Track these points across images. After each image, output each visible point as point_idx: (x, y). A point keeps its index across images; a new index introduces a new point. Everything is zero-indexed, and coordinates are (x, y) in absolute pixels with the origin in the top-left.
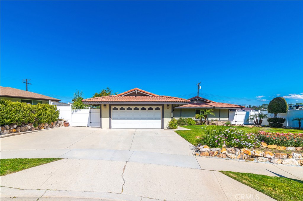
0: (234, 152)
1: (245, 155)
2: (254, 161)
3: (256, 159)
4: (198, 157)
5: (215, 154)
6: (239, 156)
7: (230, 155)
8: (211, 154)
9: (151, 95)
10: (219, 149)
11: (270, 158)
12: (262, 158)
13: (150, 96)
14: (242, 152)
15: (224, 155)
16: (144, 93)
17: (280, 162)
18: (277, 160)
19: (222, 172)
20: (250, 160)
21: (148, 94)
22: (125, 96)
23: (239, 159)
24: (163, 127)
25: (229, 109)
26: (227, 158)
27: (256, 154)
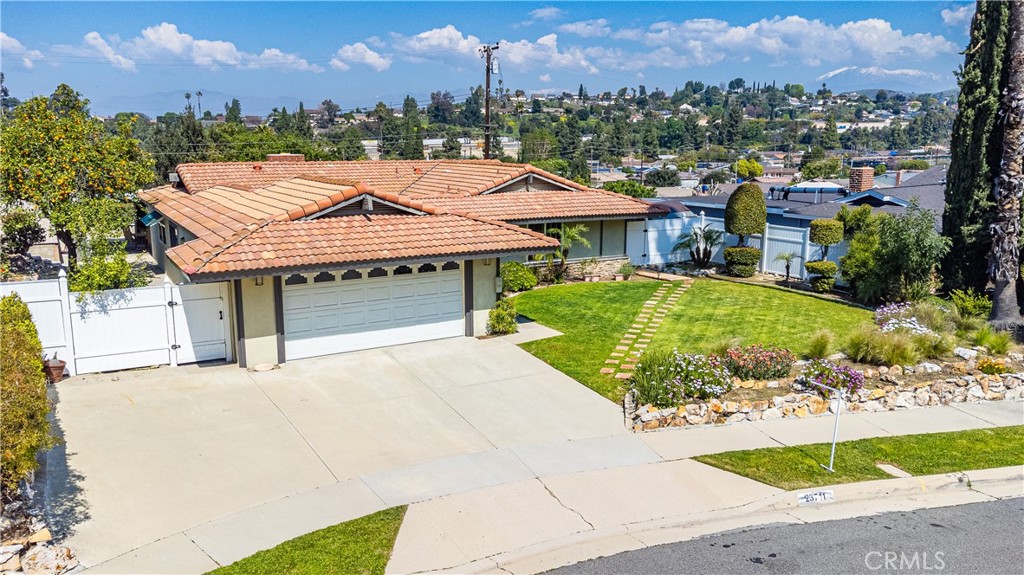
0: (698, 411)
1: (713, 414)
2: (726, 423)
3: (728, 419)
4: (640, 434)
5: (669, 421)
6: (705, 419)
7: (691, 418)
8: (663, 422)
9: (421, 211)
10: (674, 410)
11: (747, 413)
12: (738, 414)
13: (414, 214)
14: (710, 409)
15: (683, 420)
16: (397, 203)
17: (759, 417)
18: (755, 415)
19: (695, 458)
20: (720, 421)
21: (408, 207)
22: (318, 218)
23: (706, 423)
24: (469, 332)
25: (627, 221)
26: (688, 426)
27: (729, 411)
